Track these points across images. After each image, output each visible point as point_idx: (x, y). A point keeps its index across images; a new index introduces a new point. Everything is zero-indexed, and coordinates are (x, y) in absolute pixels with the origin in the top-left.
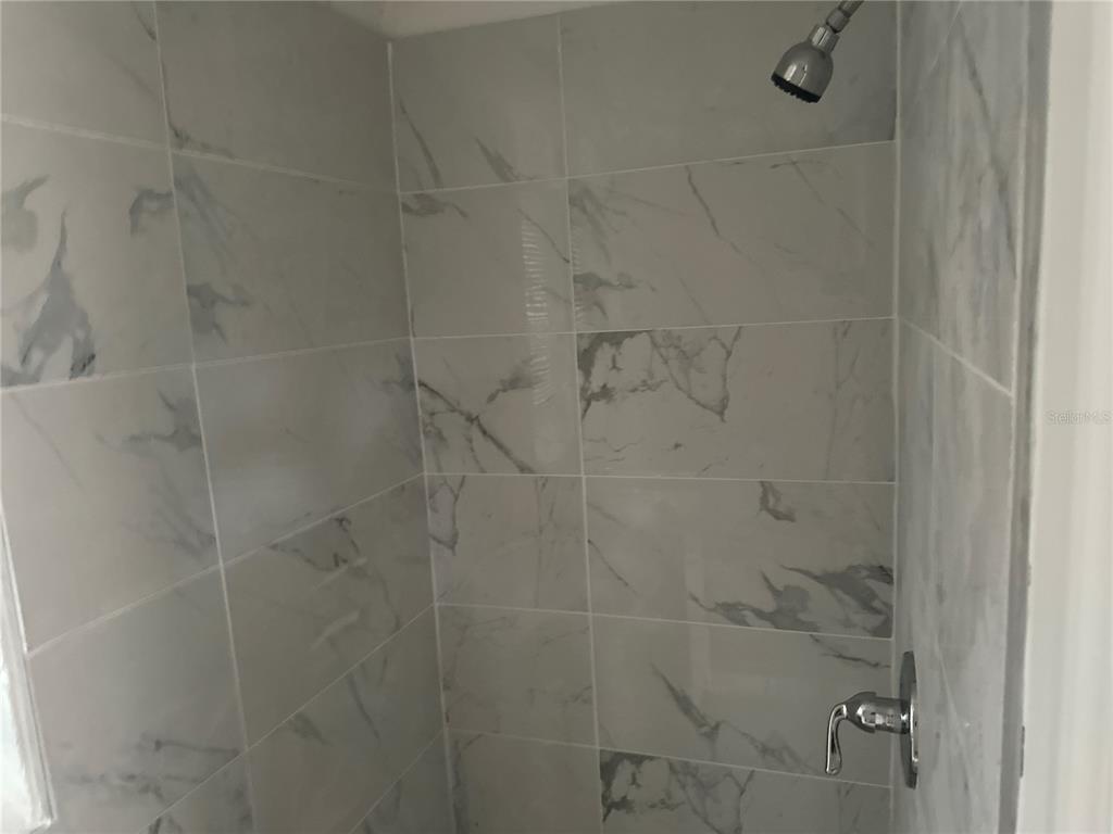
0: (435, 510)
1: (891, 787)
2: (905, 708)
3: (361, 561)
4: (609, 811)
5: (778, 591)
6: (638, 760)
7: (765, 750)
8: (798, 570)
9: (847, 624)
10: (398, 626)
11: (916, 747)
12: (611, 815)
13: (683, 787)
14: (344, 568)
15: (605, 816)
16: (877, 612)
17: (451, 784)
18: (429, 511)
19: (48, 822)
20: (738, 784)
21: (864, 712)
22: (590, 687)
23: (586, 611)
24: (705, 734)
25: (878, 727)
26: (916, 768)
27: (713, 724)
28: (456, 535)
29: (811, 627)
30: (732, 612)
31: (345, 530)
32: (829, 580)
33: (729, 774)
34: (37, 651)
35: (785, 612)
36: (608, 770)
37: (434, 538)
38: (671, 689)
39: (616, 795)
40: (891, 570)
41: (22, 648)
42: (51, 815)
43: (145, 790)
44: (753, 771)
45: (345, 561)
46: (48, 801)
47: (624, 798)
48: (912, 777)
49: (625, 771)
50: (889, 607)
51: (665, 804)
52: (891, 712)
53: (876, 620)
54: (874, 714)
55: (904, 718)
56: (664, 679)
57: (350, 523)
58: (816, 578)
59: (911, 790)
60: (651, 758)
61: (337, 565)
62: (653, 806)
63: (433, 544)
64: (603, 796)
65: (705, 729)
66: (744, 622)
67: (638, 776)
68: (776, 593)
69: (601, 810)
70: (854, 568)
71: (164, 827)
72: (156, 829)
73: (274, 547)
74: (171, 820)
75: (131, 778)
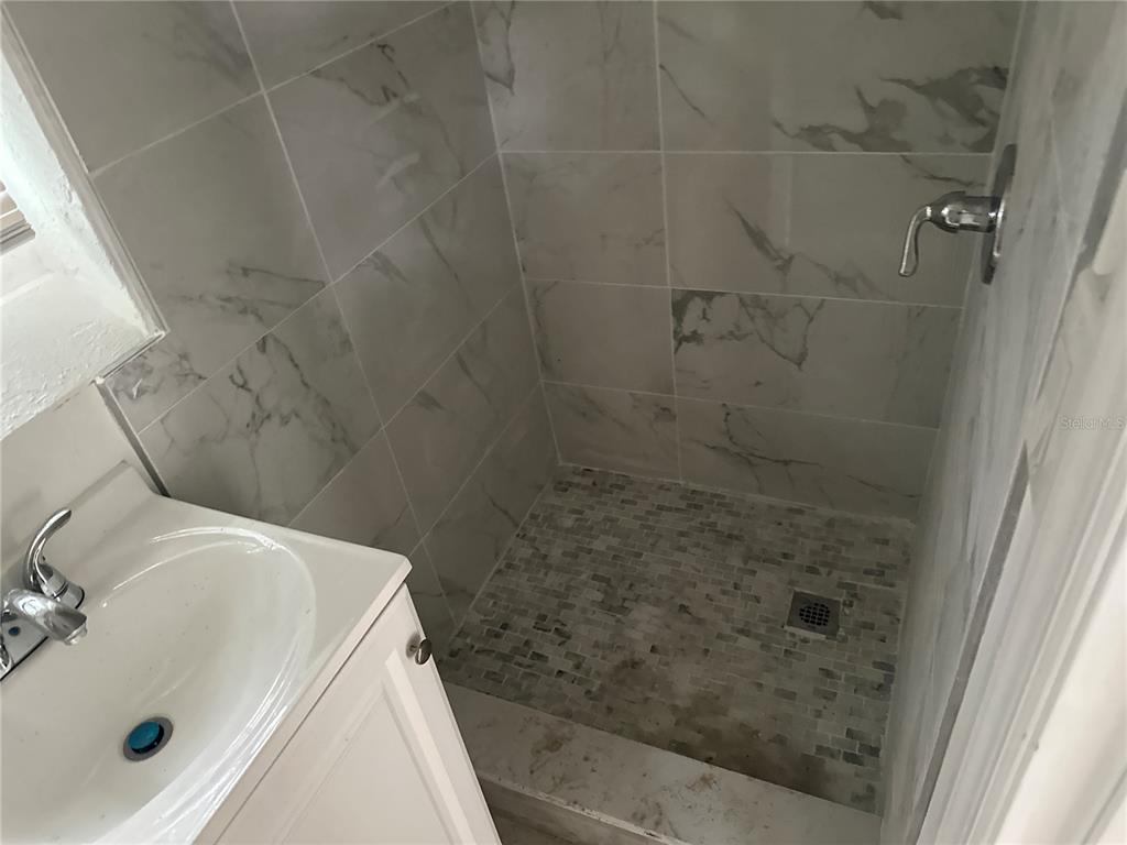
0: (486, 42)
1: (963, 308)
2: (995, 206)
3: (413, 97)
4: (680, 344)
5: (871, 108)
6: (709, 297)
7: (838, 279)
8: (900, 81)
9: (946, 140)
10: (463, 173)
11: (1000, 242)
12: (682, 347)
13: (752, 319)
14: (395, 103)
15: (676, 350)
16: (982, 123)
17: (533, 328)
18: (479, 42)
19: (163, 333)
20: (807, 313)
21: (950, 212)
22: (662, 230)
23: (659, 149)
24: (778, 267)
25: (964, 227)
26: (996, 263)
27: (787, 257)
28: (511, 73)
29: (904, 146)
30: (816, 135)
31: (390, 59)
32: (931, 89)
33: (799, 304)
34: (98, 172)
35: (879, 132)
36: (679, 308)
37: (489, 76)
38: (745, 223)
39: (687, 330)
40: (1007, 71)
41: (82, 168)
42: (164, 329)
43: (244, 311)
44: (823, 300)
45: (395, 95)
46: (156, 312)
47: (695, 332)
48: (989, 272)
49: (696, 306)
50: (996, 116)
51: (735, 335)
52: (979, 209)
53: (979, 132)
54: (960, 213)
55: (993, 215)
56: (740, 215)
57: (393, 50)
58: (917, 88)
59: (986, 286)
60: (722, 294)
61: (388, 99)
62: (722, 338)
63: (488, 81)
64: (675, 332)
65: (780, 262)
66: (830, 147)
67: (708, 311)
68: (869, 109)
69: (673, 343)
70: (963, 73)
71: (270, 344)
72: (263, 346)
73: (317, 74)
74: (276, 340)
75: (228, 300)
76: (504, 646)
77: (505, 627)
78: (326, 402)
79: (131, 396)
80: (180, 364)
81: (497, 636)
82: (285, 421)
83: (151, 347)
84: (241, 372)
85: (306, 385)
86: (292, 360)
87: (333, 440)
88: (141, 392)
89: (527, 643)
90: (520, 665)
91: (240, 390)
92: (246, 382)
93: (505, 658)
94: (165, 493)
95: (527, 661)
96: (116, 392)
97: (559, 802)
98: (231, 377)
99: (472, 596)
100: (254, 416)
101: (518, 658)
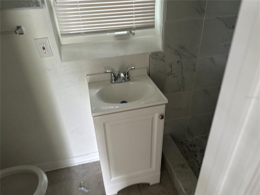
19: (163, 51)
41: (165, 20)
46: (164, 47)
61: (233, 28)
71: (180, 63)
72: (178, 62)
73: (218, 18)
74: (181, 62)
75: (177, 51)
76: (191, 149)
77: (194, 146)
78: (184, 78)
79: (153, 58)
80: (163, 57)
81: (192, 146)
82: (174, 77)
83: (160, 52)
84: (172, 64)
85: (182, 73)
86: (182, 67)
87: (181, 86)
88: (155, 58)
89: (196, 152)
90: (191, 153)
91: (170, 67)
92: (171, 66)
93: (190, 150)
94: (149, 76)
95: (193, 154)
96: (151, 56)
97: (175, 174)
98: (170, 64)
99: (193, 137)
100: (170, 73)
101: (192, 152)
